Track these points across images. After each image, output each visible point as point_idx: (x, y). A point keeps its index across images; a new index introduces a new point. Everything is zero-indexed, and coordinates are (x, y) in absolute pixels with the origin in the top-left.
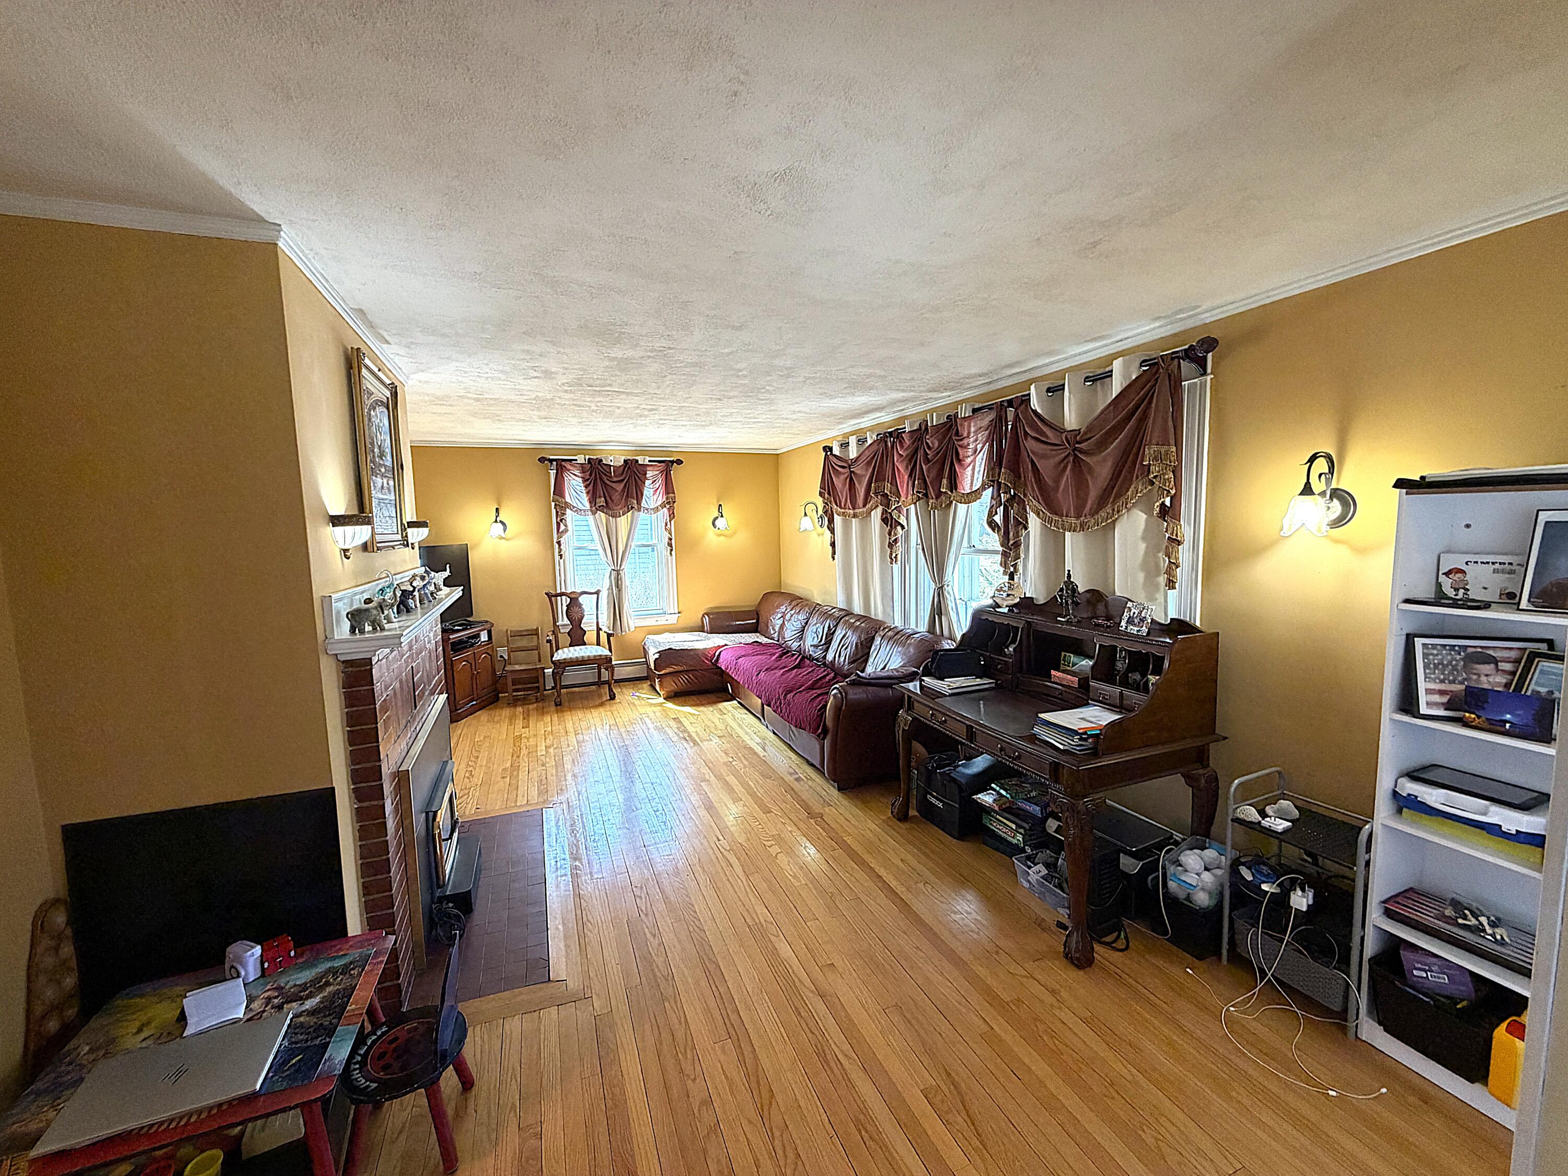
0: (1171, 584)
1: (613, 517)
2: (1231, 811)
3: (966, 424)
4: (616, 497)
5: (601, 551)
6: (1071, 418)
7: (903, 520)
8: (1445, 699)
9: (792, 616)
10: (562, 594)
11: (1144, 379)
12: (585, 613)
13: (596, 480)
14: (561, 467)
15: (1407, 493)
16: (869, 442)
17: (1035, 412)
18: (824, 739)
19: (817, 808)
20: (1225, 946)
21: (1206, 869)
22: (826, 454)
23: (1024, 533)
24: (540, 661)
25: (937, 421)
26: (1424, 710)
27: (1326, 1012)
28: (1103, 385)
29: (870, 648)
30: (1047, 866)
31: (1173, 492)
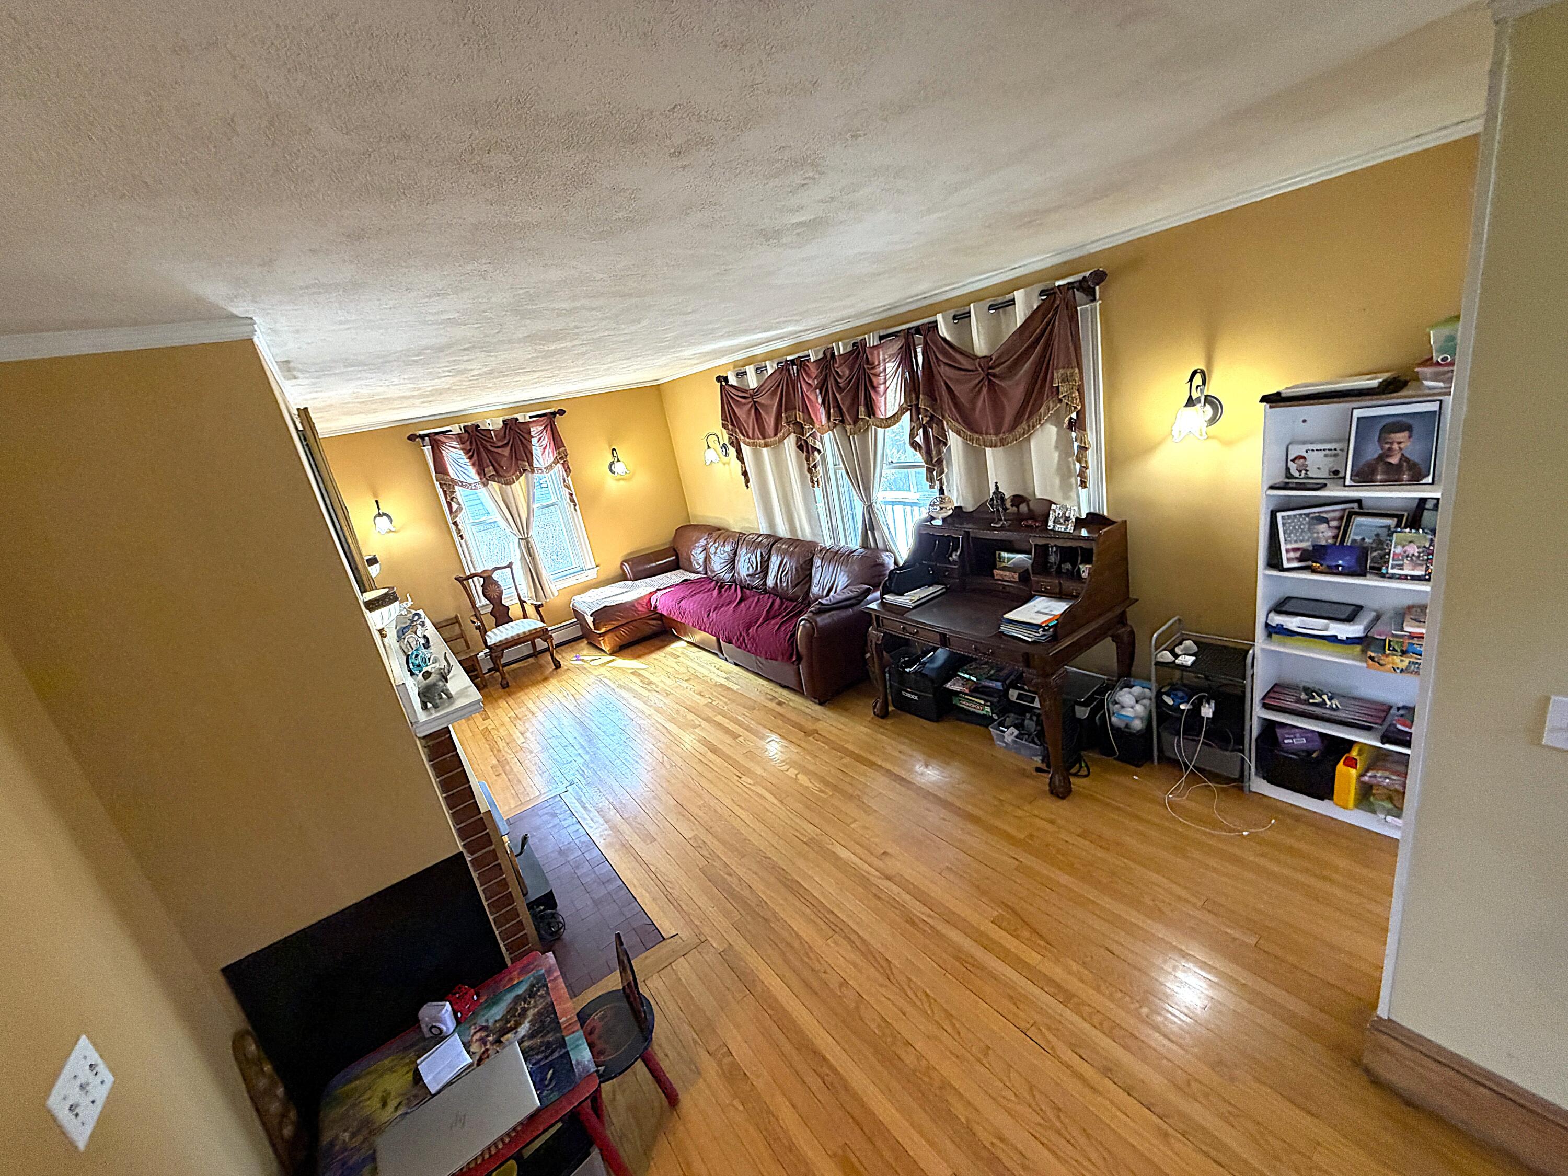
0: (1083, 484)
1: (506, 484)
2: (1153, 657)
3: (876, 352)
4: (504, 462)
5: (503, 524)
6: (980, 345)
7: (818, 445)
8: (1298, 554)
9: (717, 548)
10: (472, 576)
11: (1044, 308)
12: (503, 588)
13: (478, 449)
14: (435, 442)
15: (1270, 407)
16: (770, 371)
17: (944, 339)
18: (798, 665)
19: (810, 726)
20: (1155, 753)
21: (1137, 702)
22: (721, 385)
23: (945, 449)
24: (468, 648)
25: (844, 349)
26: (1286, 565)
27: (1228, 780)
28: (1005, 313)
29: (811, 569)
30: (1016, 727)
31: (1079, 408)
